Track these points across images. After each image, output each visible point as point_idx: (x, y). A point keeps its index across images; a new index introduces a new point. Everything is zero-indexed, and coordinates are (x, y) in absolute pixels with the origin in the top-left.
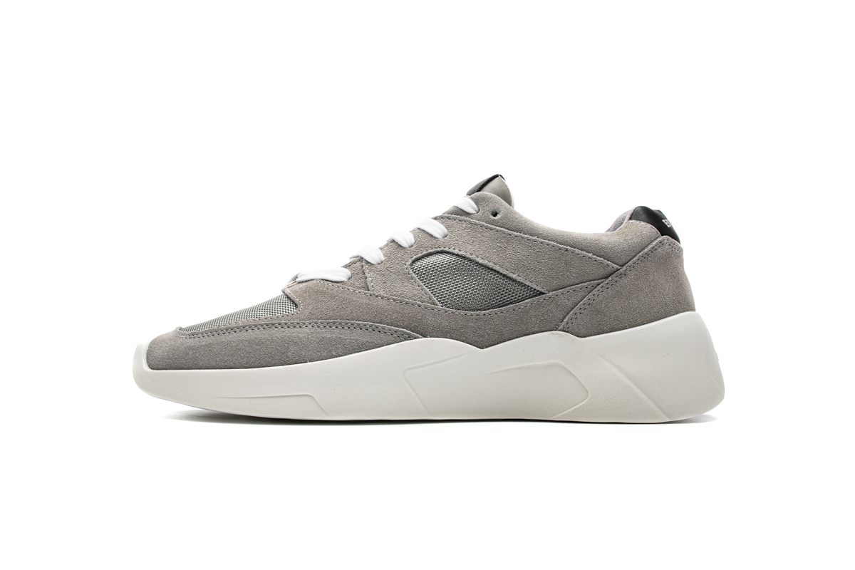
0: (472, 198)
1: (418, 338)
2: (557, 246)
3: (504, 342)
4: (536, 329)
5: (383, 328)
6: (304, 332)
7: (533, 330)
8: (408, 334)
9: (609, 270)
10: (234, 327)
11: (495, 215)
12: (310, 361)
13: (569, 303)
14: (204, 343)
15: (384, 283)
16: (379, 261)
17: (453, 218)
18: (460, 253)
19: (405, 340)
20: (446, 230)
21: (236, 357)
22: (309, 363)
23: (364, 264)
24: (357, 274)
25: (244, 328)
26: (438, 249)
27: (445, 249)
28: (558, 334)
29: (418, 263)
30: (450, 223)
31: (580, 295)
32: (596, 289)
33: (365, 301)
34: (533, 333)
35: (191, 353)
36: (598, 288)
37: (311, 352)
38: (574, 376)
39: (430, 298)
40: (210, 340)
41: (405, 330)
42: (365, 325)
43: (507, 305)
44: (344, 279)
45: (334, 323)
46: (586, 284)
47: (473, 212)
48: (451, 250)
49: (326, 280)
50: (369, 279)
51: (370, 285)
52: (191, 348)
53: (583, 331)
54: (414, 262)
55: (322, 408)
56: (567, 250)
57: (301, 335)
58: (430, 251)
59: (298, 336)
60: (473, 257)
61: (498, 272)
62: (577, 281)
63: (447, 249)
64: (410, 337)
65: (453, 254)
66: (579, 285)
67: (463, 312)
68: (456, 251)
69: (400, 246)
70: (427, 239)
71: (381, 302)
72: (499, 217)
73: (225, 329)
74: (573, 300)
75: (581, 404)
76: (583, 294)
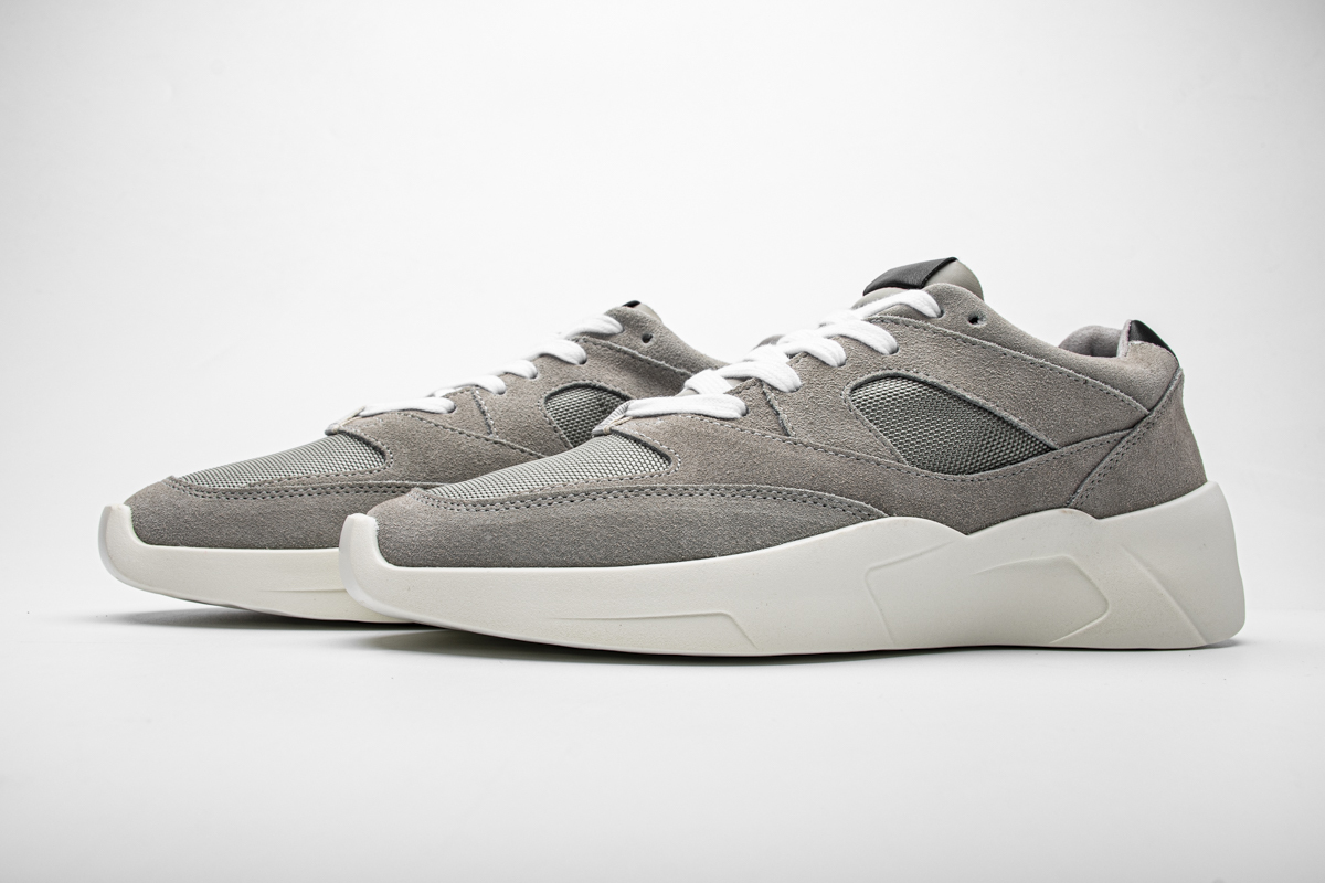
0: (929, 293)
1: (883, 517)
2: (1073, 376)
3: (995, 524)
4: (1041, 505)
5: (831, 499)
6: (702, 505)
7: (1037, 506)
8: (869, 510)
9: (1137, 415)
10: (569, 493)
11: (974, 320)
12: (720, 555)
13: (1085, 465)
14: (512, 521)
15: (811, 423)
16: (792, 387)
17: (903, 322)
18: (930, 379)
19: (864, 519)
20: (894, 340)
21: (584, 547)
22: (718, 559)
23: (765, 389)
24: (757, 406)
25: (588, 494)
26: (888, 371)
27: (900, 372)
28: (1071, 513)
29: (861, 393)
30: (899, 330)
31: (1100, 452)
32: (1121, 445)
33: (788, 452)
34: (1036, 512)
35: (489, 537)
36: (1124, 442)
37: (720, 540)
38: (1088, 580)
39: (892, 452)
40: (525, 515)
41: (863, 503)
42: (801, 494)
43: (1004, 465)
44: (736, 415)
45: (749, 490)
46: (1108, 437)
47: (934, 315)
48: (911, 374)
49: (706, 416)
50: (784, 416)
51: (789, 425)
52: (490, 529)
53: (1100, 509)
54: (854, 389)
55: (746, 636)
56: (1086, 382)
57: (698, 509)
58: (874, 374)
59: (694, 511)
60: (950, 387)
61: (990, 413)
62: (1096, 433)
63: (902, 372)
64: (870, 516)
65: (914, 380)
66: (1101, 438)
67: (940, 475)
68: (921, 376)
69: (824, 363)
70: (865, 354)
71: (814, 458)
72: (980, 325)
73: (551, 495)
74: (1091, 461)
75: (1097, 622)
76: (1104, 452)
